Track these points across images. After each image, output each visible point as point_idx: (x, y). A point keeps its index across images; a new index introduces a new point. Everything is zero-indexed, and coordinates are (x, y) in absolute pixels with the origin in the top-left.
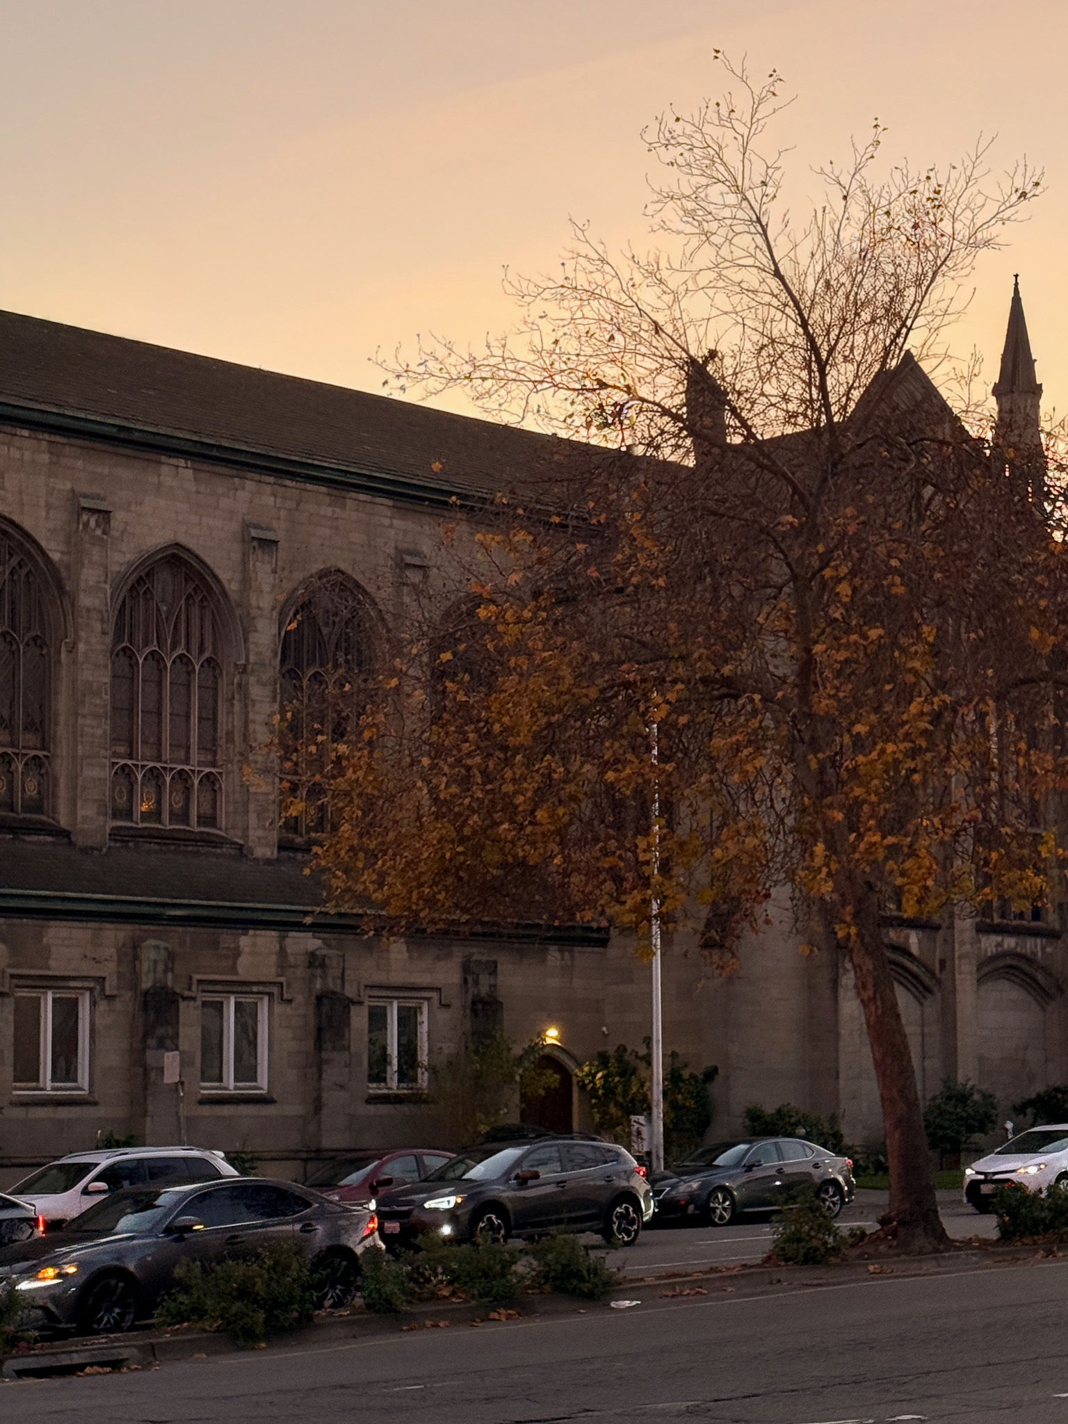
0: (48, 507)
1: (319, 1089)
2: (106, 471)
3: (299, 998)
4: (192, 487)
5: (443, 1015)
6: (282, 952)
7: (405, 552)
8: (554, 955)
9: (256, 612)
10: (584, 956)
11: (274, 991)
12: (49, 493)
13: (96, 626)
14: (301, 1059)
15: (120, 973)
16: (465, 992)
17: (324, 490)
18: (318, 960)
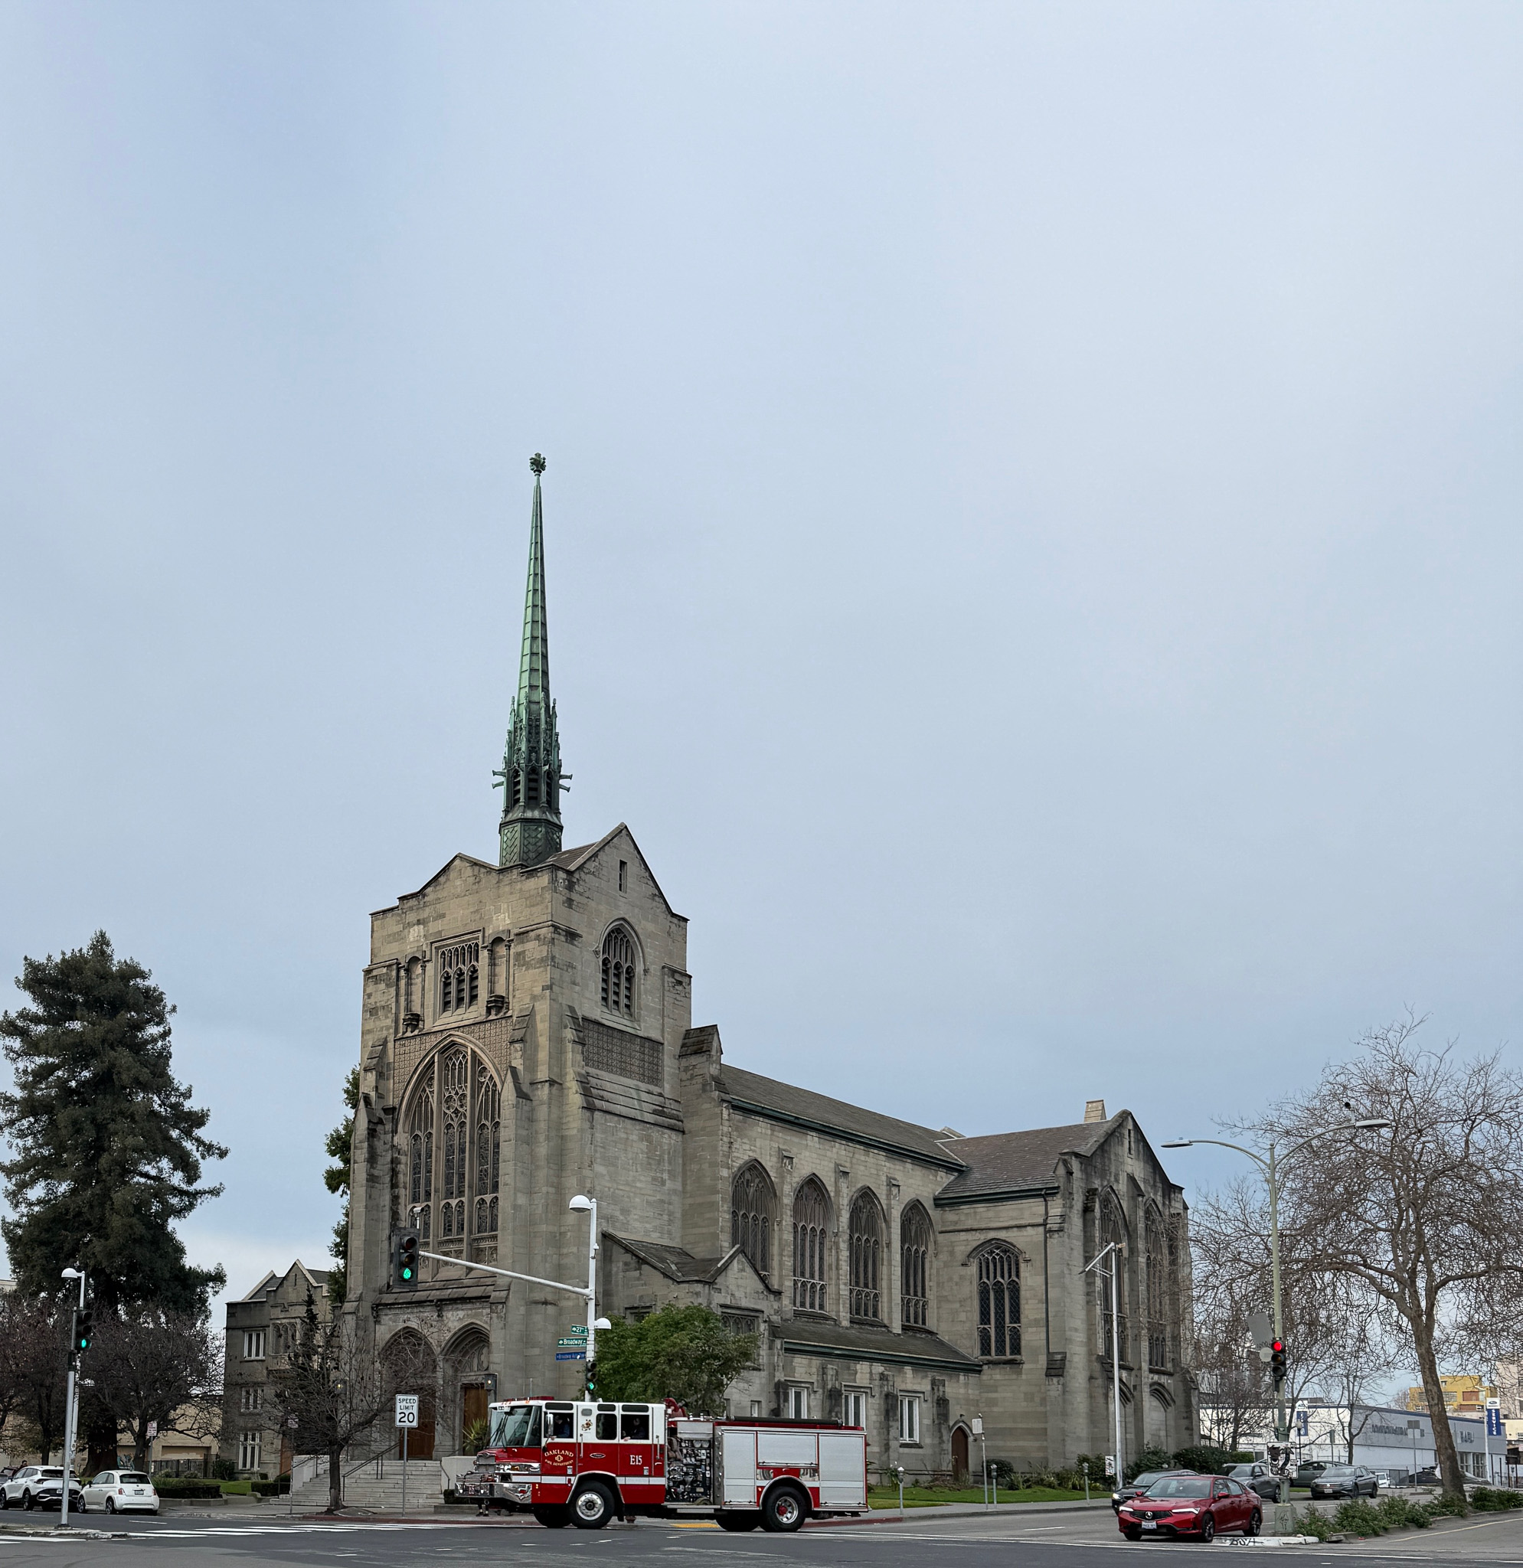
0: (771, 1155)
1: (888, 1440)
2: (789, 1138)
3: (878, 1396)
4: (817, 1146)
5: (924, 1405)
6: (871, 1373)
7: (891, 1178)
8: (962, 1378)
9: (841, 1207)
10: (973, 1378)
11: (868, 1391)
12: (771, 1149)
13: (789, 1213)
14: (878, 1425)
15: (818, 1381)
16: (934, 1394)
17: (862, 1147)
18: (883, 1377)
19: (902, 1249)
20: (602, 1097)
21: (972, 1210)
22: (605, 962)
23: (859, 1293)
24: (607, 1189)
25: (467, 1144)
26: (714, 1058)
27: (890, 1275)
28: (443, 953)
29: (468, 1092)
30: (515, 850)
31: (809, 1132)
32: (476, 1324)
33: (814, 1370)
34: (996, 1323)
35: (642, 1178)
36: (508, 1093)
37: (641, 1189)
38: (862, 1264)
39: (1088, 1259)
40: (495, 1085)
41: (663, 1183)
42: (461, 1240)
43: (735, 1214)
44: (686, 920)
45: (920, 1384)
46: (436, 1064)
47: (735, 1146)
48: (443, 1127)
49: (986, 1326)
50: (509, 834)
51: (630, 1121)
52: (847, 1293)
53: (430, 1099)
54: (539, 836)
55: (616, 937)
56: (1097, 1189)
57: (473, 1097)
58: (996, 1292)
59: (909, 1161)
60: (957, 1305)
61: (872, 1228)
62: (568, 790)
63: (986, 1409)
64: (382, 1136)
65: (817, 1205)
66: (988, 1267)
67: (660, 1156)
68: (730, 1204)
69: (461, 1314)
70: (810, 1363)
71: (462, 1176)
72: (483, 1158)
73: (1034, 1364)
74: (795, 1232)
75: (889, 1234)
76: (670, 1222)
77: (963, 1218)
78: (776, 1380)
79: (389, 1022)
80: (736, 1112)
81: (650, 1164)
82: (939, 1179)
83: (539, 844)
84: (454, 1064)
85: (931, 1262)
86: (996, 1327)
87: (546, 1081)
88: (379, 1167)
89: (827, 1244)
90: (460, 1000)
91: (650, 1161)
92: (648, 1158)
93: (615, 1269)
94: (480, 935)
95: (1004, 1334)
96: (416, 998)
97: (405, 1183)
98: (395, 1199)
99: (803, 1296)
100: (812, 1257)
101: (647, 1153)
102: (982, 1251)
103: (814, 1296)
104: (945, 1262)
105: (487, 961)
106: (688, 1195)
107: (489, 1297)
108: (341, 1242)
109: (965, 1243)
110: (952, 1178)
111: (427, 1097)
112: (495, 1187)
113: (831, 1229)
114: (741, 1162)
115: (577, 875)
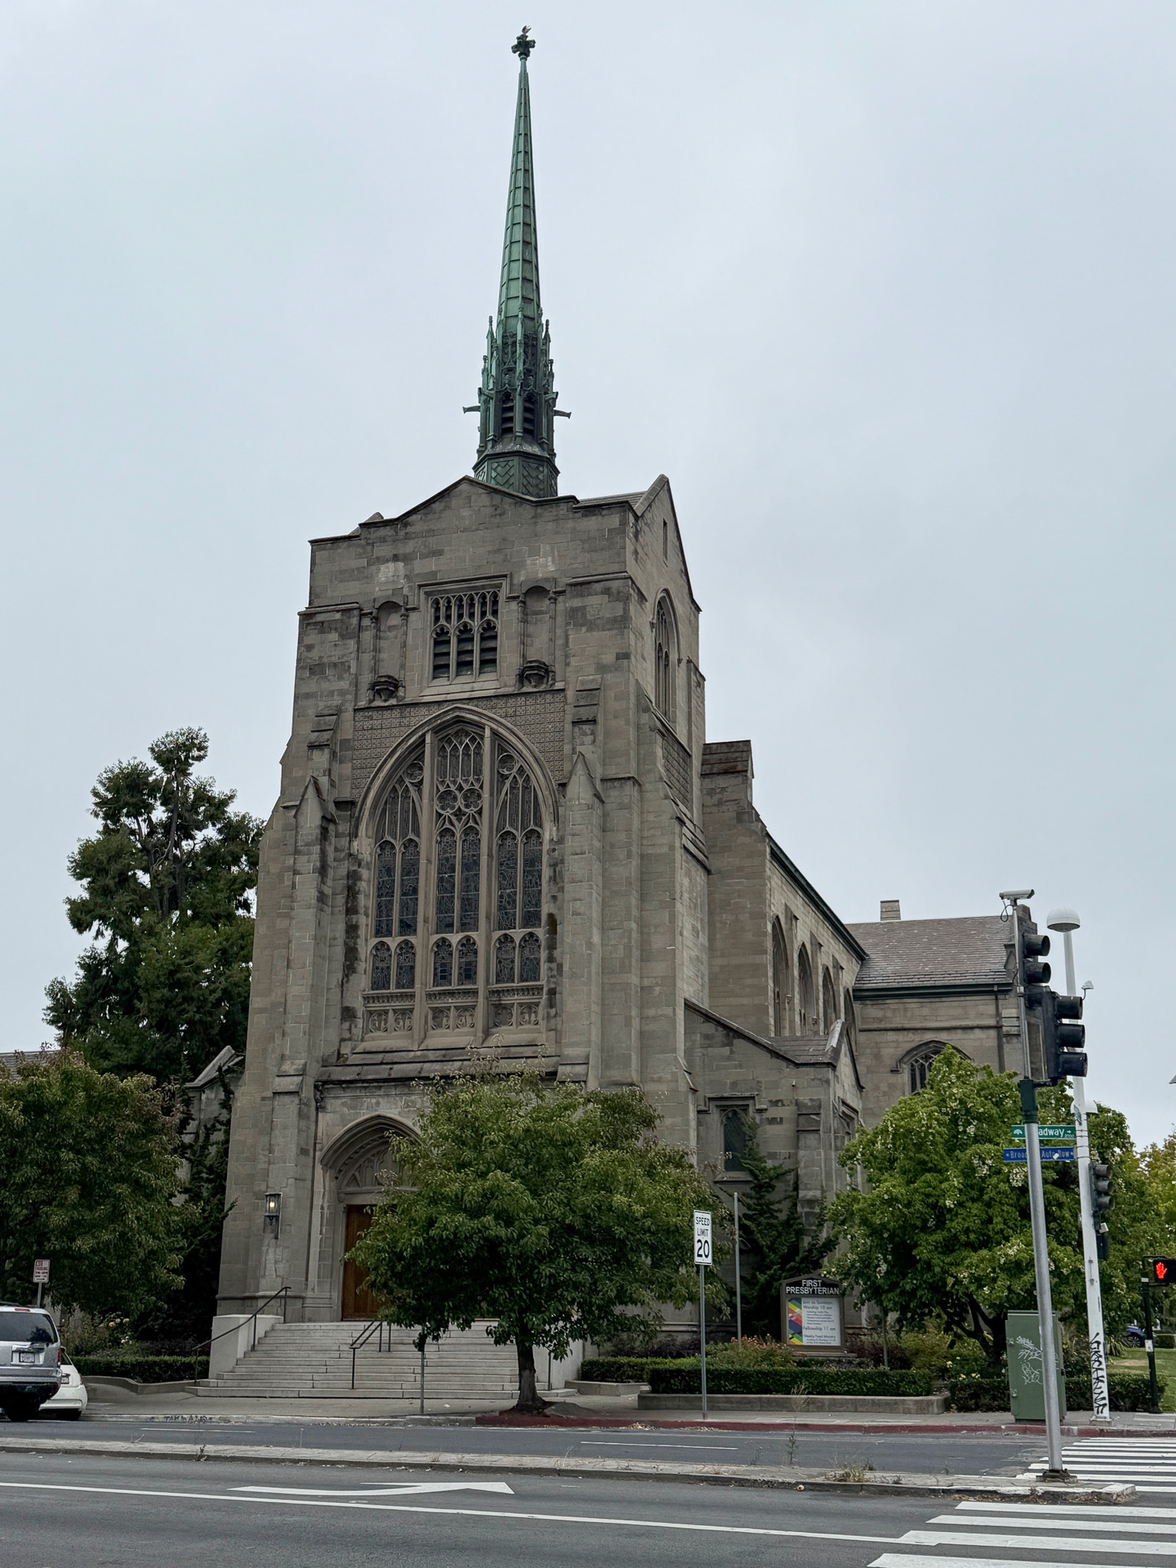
46: (429, 747)
64: (338, 839)
79: (345, 685)
90: (466, 665)
96: (391, 656)
98: (352, 930)
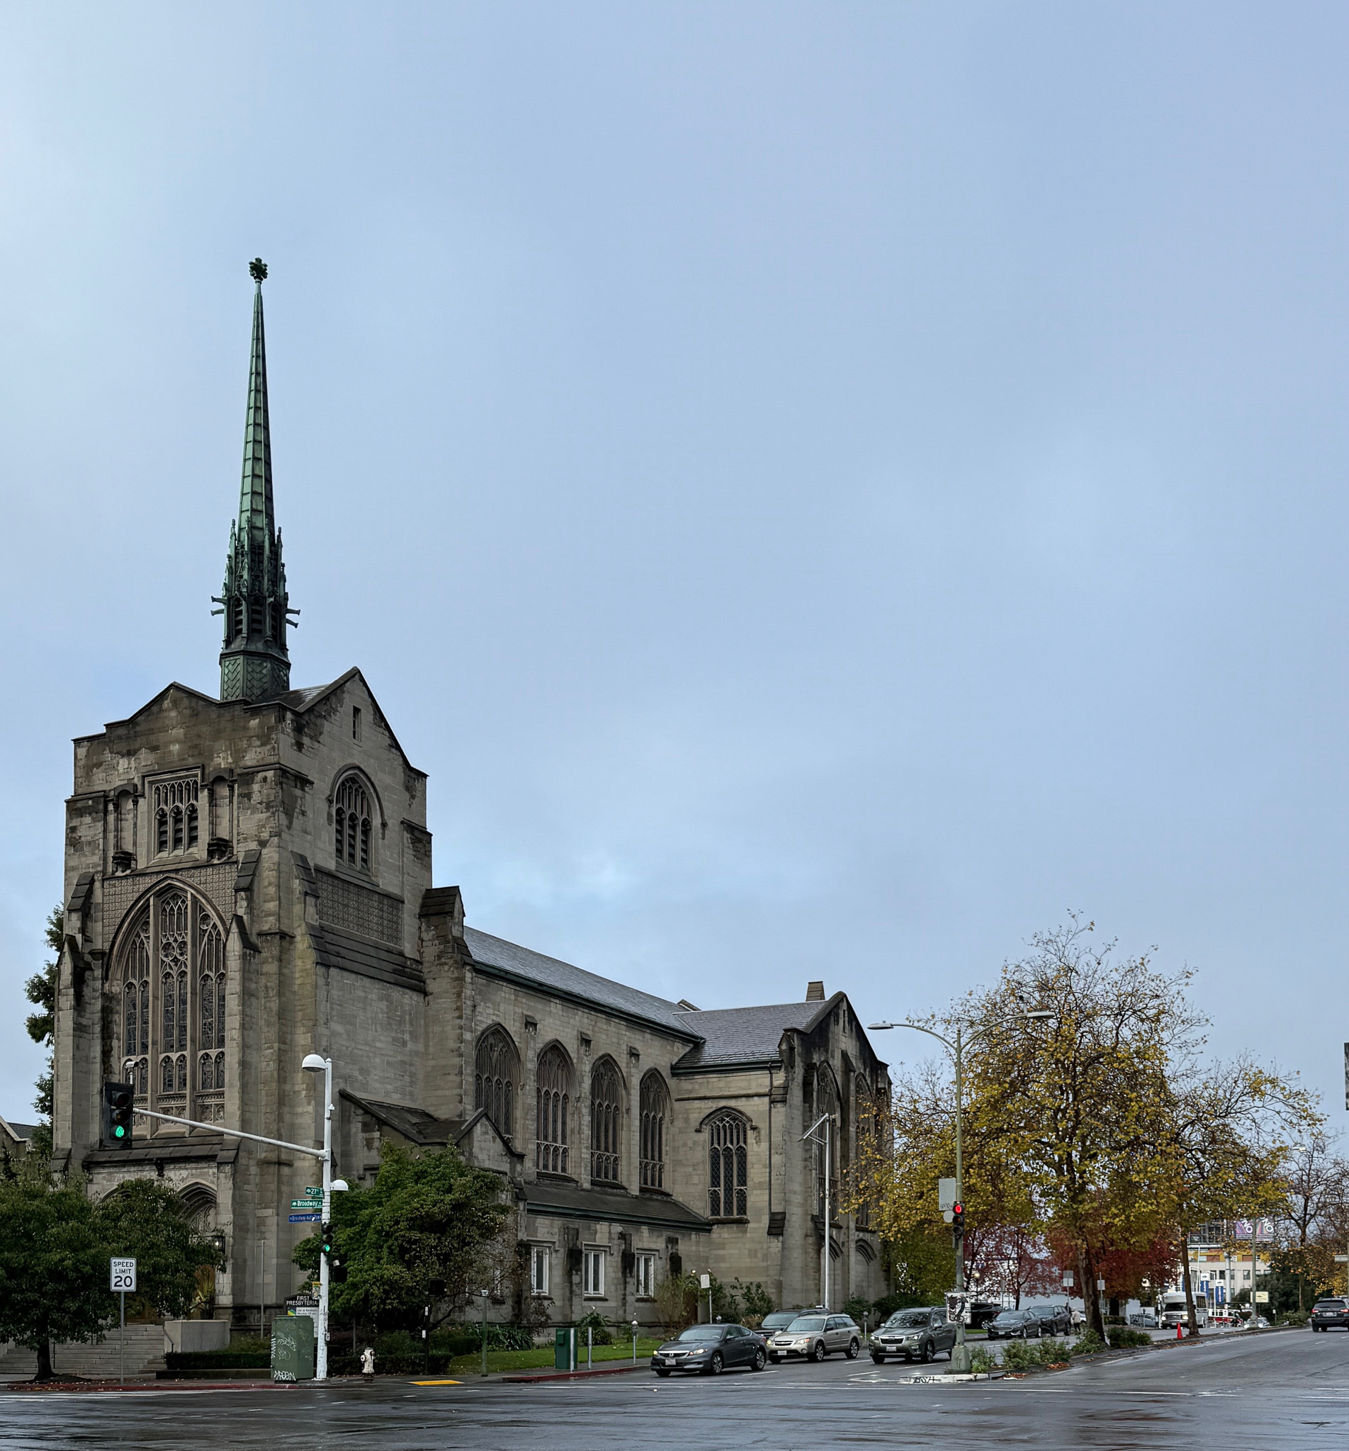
0: (514, 1020)
1: (625, 1295)
2: (533, 1004)
3: (616, 1254)
4: (561, 1013)
5: (659, 1262)
6: (610, 1232)
7: (631, 1047)
8: (693, 1236)
9: (584, 1073)
10: (703, 1237)
11: (607, 1250)
12: (514, 1014)
13: (532, 1077)
14: (615, 1281)
15: (559, 1240)
16: (668, 1252)
17: (604, 1016)
18: (622, 1236)
19: (641, 1115)
20: (338, 953)
21: (705, 1080)
22: (340, 812)
23: (600, 1157)
24: (344, 1048)
25: (189, 995)
26: (457, 920)
27: (629, 1140)
28: (158, 789)
29: (189, 940)
30: (238, 685)
31: (552, 999)
32: (203, 1184)
33: (556, 1230)
34: (725, 1186)
35: (382, 1038)
36: (234, 945)
37: (380, 1049)
38: (603, 1129)
39: (806, 1128)
40: (219, 934)
41: (404, 1044)
42: (184, 1097)
43: (478, 1077)
44: (425, 776)
45: (656, 1242)
46: (151, 908)
47: (479, 1009)
48: (161, 976)
49: (716, 1189)
50: (230, 666)
51: (369, 980)
52: (588, 1156)
53: (146, 945)
54: (264, 671)
55: (350, 787)
56: (815, 1064)
57: (194, 945)
58: (725, 1157)
59: (648, 1031)
60: (690, 1169)
61: (614, 1096)
62: (296, 625)
63: (714, 1265)
64: (90, 983)
65: (560, 1071)
66: (719, 1133)
67: (401, 1016)
68: (474, 1068)
69: (184, 1173)
70: (552, 1224)
71: (183, 1029)
72: (206, 1010)
73: (758, 1224)
74: (539, 1097)
75: (629, 1100)
76: (412, 1083)
77: (697, 1087)
78: (519, 1238)
79: (96, 859)
80: (479, 976)
81: (390, 1024)
82: (675, 1048)
83: (265, 680)
84: (172, 909)
85: (667, 1128)
86: (725, 1190)
87: (277, 933)
88: (87, 1015)
89: (570, 1109)
90: (178, 841)
91: (391, 1021)
92: (388, 1018)
93: (353, 1130)
94: (199, 772)
95: (732, 1195)
96: (127, 835)
97: (118, 1034)
98: (106, 1053)
99: (546, 1159)
100: (555, 1121)
101: (387, 1013)
102: (714, 1118)
103: (557, 1159)
104: (680, 1129)
105: (206, 799)
106: (431, 1057)
107: (215, 1156)
108: (47, 1096)
109: (698, 1111)
110: (688, 1049)
111: (142, 943)
112: (221, 1042)
113: (573, 1096)
114: (485, 1026)
115: (306, 717)
